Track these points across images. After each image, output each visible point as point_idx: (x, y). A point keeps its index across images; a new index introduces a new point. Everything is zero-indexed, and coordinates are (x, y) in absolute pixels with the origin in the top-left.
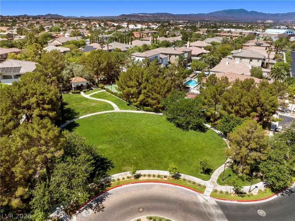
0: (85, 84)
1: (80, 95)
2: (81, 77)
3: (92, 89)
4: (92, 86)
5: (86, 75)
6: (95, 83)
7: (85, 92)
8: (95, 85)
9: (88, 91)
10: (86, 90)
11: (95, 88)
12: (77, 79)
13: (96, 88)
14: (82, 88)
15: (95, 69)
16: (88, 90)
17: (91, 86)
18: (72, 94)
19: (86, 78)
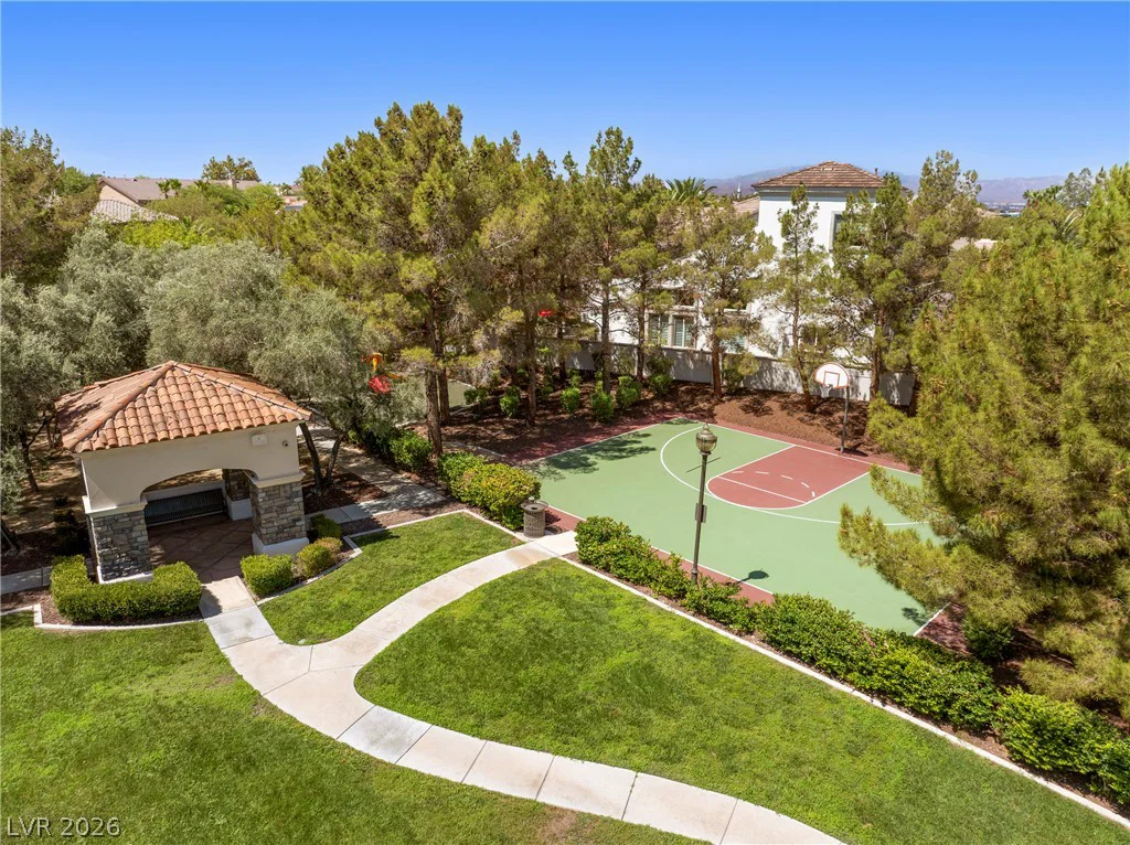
0: (278, 469)
1: (200, 643)
2: (236, 365)
3: (372, 533)
4: (364, 486)
5: (296, 345)
6: (400, 447)
7: (271, 586)
8: (399, 467)
9: (324, 564)
10: (299, 554)
11: (408, 507)
12: (170, 393)
13: (426, 509)
14: (239, 509)
15: (418, 272)
16: (329, 544)
17: (351, 476)
18: (67, 627)
19: (304, 378)
